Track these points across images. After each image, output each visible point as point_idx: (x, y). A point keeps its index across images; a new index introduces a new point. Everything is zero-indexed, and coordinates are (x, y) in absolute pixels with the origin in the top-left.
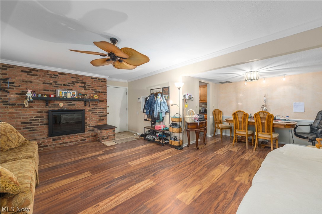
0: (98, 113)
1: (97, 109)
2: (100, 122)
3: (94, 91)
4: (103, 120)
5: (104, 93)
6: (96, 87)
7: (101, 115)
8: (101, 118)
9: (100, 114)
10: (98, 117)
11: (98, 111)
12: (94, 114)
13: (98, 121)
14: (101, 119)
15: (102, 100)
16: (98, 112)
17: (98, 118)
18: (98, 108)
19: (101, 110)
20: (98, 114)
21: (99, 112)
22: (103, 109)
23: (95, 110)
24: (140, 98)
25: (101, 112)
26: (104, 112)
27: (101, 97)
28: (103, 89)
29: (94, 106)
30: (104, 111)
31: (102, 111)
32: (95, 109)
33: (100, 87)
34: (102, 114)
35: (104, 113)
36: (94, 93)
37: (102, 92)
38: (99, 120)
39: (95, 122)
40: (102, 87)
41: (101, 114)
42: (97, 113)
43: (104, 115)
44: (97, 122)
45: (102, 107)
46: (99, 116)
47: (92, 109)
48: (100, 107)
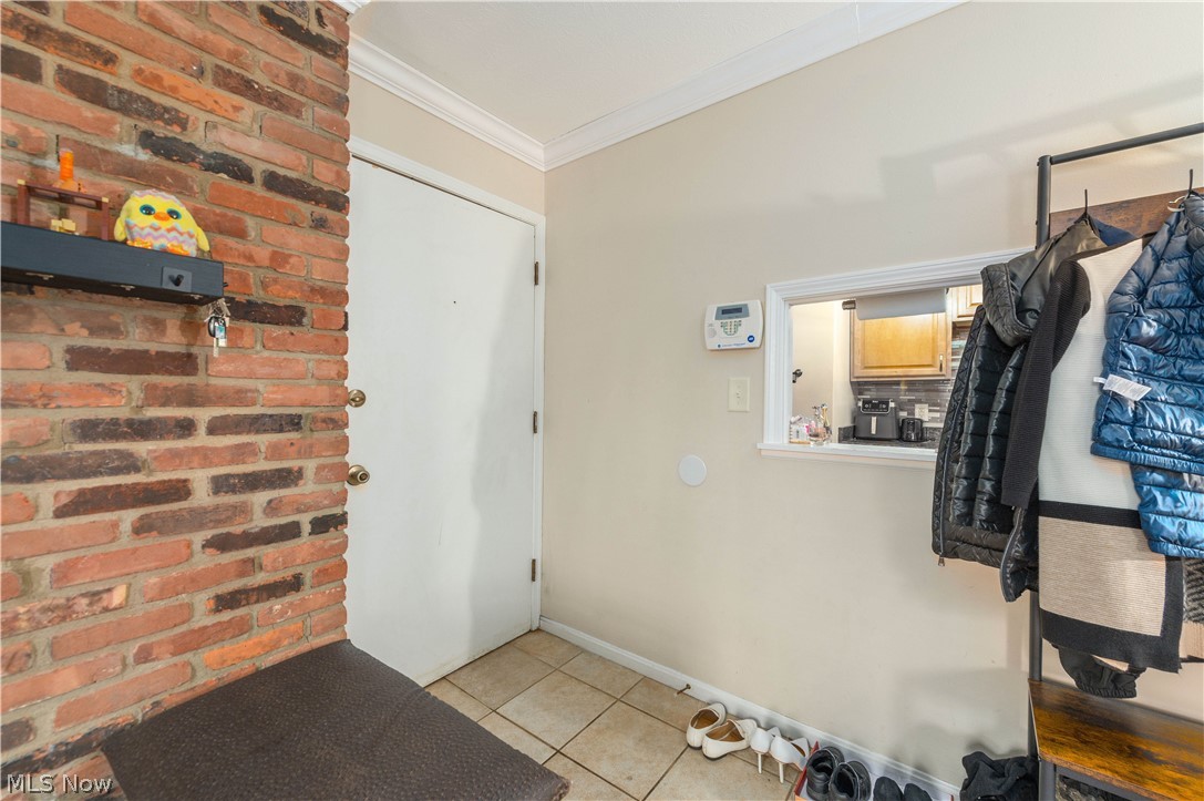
0: (202, 496)
1: (186, 427)
2: (242, 627)
3: (123, 123)
4: (295, 584)
5: (306, 209)
6: (170, 76)
7: (260, 521)
8: (250, 566)
9: (243, 510)
10: (205, 560)
11: (205, 457)
12: (129, 517)
13: (203, 618)
14: (260, 578)
15: (282, 297)
16: (200, 479)
17: (195, 582)
18: (203, 415)
19: (263, 440)
20: (198, 519)
21: (220, 485)
22: (294, 423)
23: (142, 448)
24: (754, 307)
25: (253, 482)
26: (310, 466)
27: (263, 254)
28: (289, 141)
29: (133, 384)
30: (308, 452)
31: (275, 452)
32: (143, 430)
33: (246, 88)
34: (272, 508)
35: (308, 488)
36: (130, 150)
37: (274, 182)
38: (225, 602)
39: (144, 656)
40: (274, 101)
41: (260, 498)
42: (180, 490)
43: (305, 520)
45: (269, 398)
46: (222, 544)
47: (88, 430)
48: (240, 397)
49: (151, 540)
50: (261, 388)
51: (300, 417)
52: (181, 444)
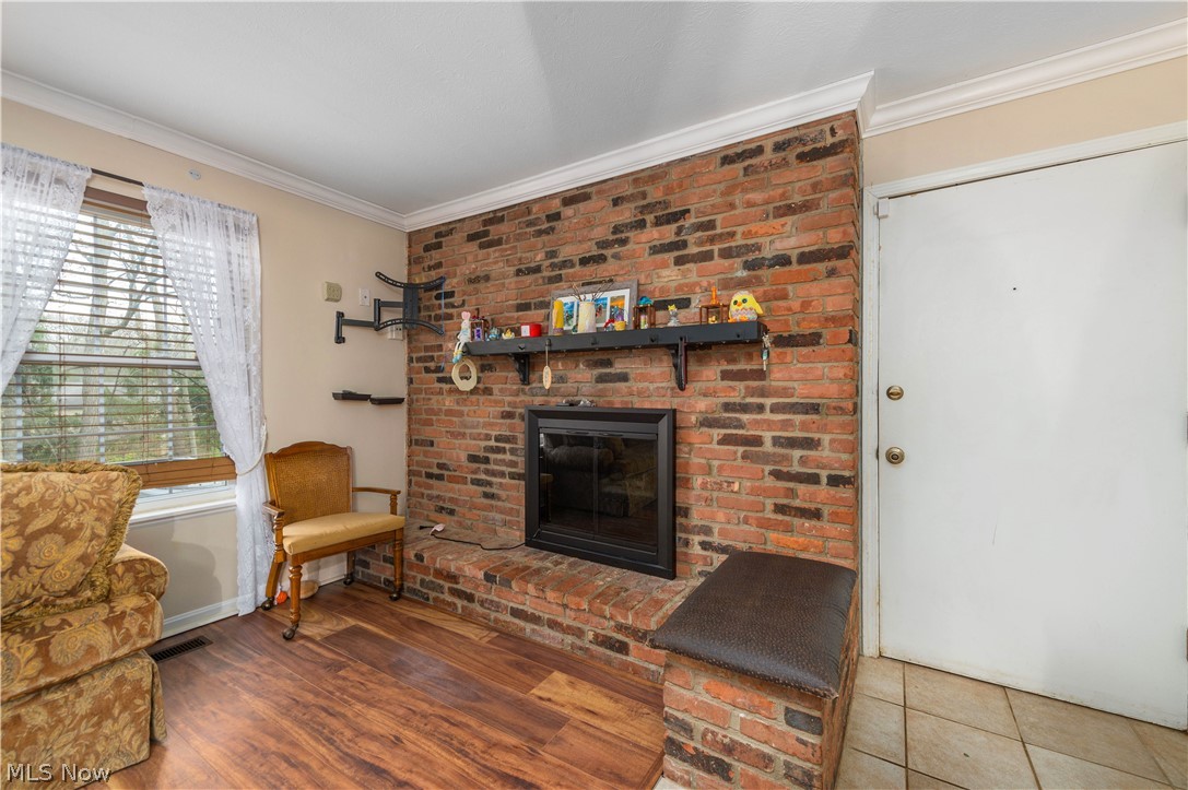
0: (768, 446)
1: (760, 408)
2: (788, 529)
3: (738, 262)
4: (816, 514)
5: (822, 267)
6: (753, 227)
7: (796, 468)
8: (791, 493)
9: (787, 459)
10: (770, 482)
11: (770, 425)
12: (741, 449)
13: (769, 514)
14: (797, 503)
15: (807, 329)
16: (767, 436)
17: (766, 492)
18: (768, 402)
19: (798, 418)
20: (766, 458)
21: (776, 441)
22: (814, 409)
23: (745, 417)
25: (792, 443)
26: (826, 438)
27: (796, 305)
28: (812, 228)
29: (741, 386)
30: (824, 429)
31: (804, 426)
32: (745, 408)
33: (789, 210)
34: (803, 461)
35: (825, 453)
36: (742, 273)
37: (805, 258)
38: (779, 509)
39: (746, 521)
40: (806, 207)
41: (797, 453)
42: (758, 441)
43: (824, 474)
44: (765, 524)
45: (801, 392)
46: (777, 475)
47: (727, 407)
48: (785, 392)
49: (748, 464)
50: (796, 386)
51: (819, 405)
52: (759, 417)
